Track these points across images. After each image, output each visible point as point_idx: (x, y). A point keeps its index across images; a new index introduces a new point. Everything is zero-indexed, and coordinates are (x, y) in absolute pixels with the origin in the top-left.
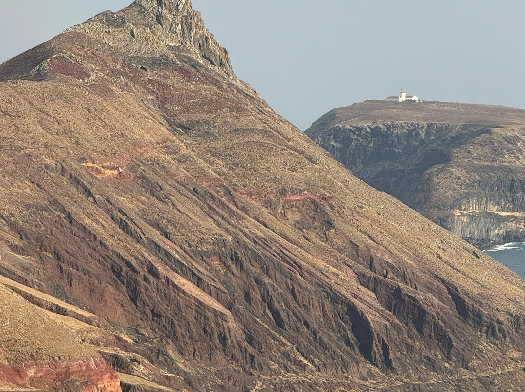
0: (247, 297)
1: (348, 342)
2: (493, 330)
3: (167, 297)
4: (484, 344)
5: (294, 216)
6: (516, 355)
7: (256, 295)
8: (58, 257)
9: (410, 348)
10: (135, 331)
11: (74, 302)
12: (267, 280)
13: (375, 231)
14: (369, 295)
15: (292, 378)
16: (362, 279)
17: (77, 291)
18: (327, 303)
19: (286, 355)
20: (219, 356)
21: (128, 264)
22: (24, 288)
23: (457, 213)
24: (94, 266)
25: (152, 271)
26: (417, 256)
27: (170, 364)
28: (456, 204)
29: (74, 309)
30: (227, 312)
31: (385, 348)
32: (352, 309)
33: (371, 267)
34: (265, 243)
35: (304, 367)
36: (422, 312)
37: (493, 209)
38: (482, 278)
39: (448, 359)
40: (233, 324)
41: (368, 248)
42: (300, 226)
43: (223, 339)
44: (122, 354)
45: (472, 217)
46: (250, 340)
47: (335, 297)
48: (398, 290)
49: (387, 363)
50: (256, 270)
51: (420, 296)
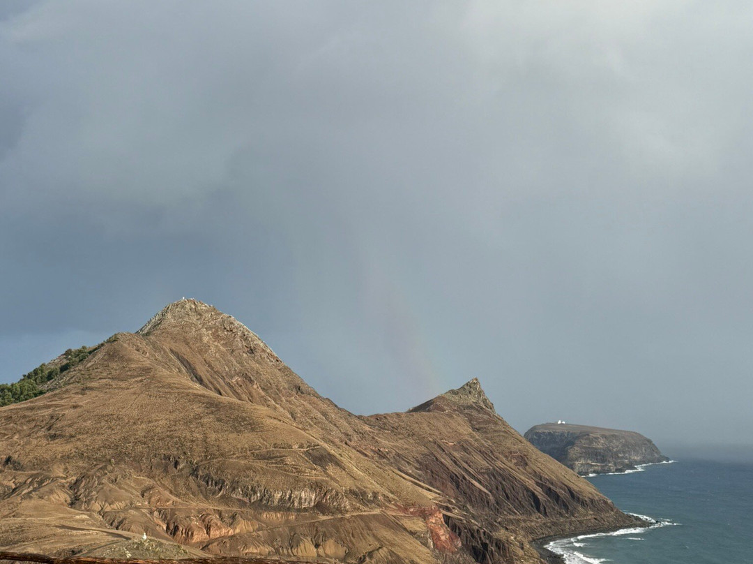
0: (497, 488)
1: (532, 506)
2: (583, 504)
3: (469, 487)
4: (580, 508)
5: (514, 461)
6: (592, 513)
7: (500, 488)
8: (432, 472)
9: (554, 509)
10: (456, 498)
11: (437, 488)
12: (504, 483)
13: (542, 467)
14: (539, 489)
15: (512, 517)
16: (537, 484)
17: (438, 484)
18: (525, 492)
19: (510, 509)
20: (486, 509)
21: (456, 475)
22: (418, 482)
23: (577, 463)
24: (444, 476)
25: (464, 478)
26: (557, 477)
27: (467, 511)
28: (577, 459)
29: (434, 489)
30: (490, 493)
31: (545, 508)
32: (533, 494)
33: (541, 480)
34: (503, 470)
35: (516, 514)
36: (558, 496)
37: (590, 462)
38: (580, 485)
39: (567, 513)
40: (491, 497)
41: (540, 473)
42: (516, 464)
43: (488, 503)
44: (450, 506)
45: (582, 464)
46: (497, 503)
47: (527, 490)
48: (550, 488)
49: (546, 513)
50: (500, 479)
51: (557, 490)
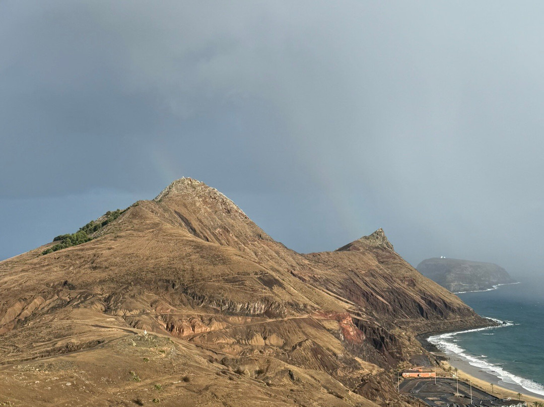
0: (394, 301)
1: (418, 312)
2: (453, 311)
3: (375, 300)
4: (451, 314)
5: (407, 283)
6: (459, 317)
7: (396, 301)
8: (350, 291)
9: (433, 314)
10: (365, 308)
11: (353, 301)
12: (399, 297)
13: (426, 287)
14: (423, 302)
15: (404, 320)
16: (422, 298)
17: (354, 298)
18: (413, 303)
19: (403, 315)
20: (387, 314)
21: (366, 292)
22: (339, 297)
23: (452, 284)
24: (359, 293)
25: (372, 294)
26: (435, 293)
27: (373, 316)
28: (452, 282)
29: (350, 302)
30: (389, 304)
31: (427, 314)
32: (419, 305)
33: (424, 295)
34: (399, 289)
35: (407, 318)
36: (436, 306)
37: (461, 283)
38: (451, 299)
39: (442, 317)
40: (390, 307)
41: (424, 291)
42: (408, 285)
43: (388, 311)
44: (360, 313)
45: (456, 285)
46: (394, 311)
47: (415, 302)
48: (430, 301)
49: (427, 317)
50: (396, 295)
51: (436, 302)
